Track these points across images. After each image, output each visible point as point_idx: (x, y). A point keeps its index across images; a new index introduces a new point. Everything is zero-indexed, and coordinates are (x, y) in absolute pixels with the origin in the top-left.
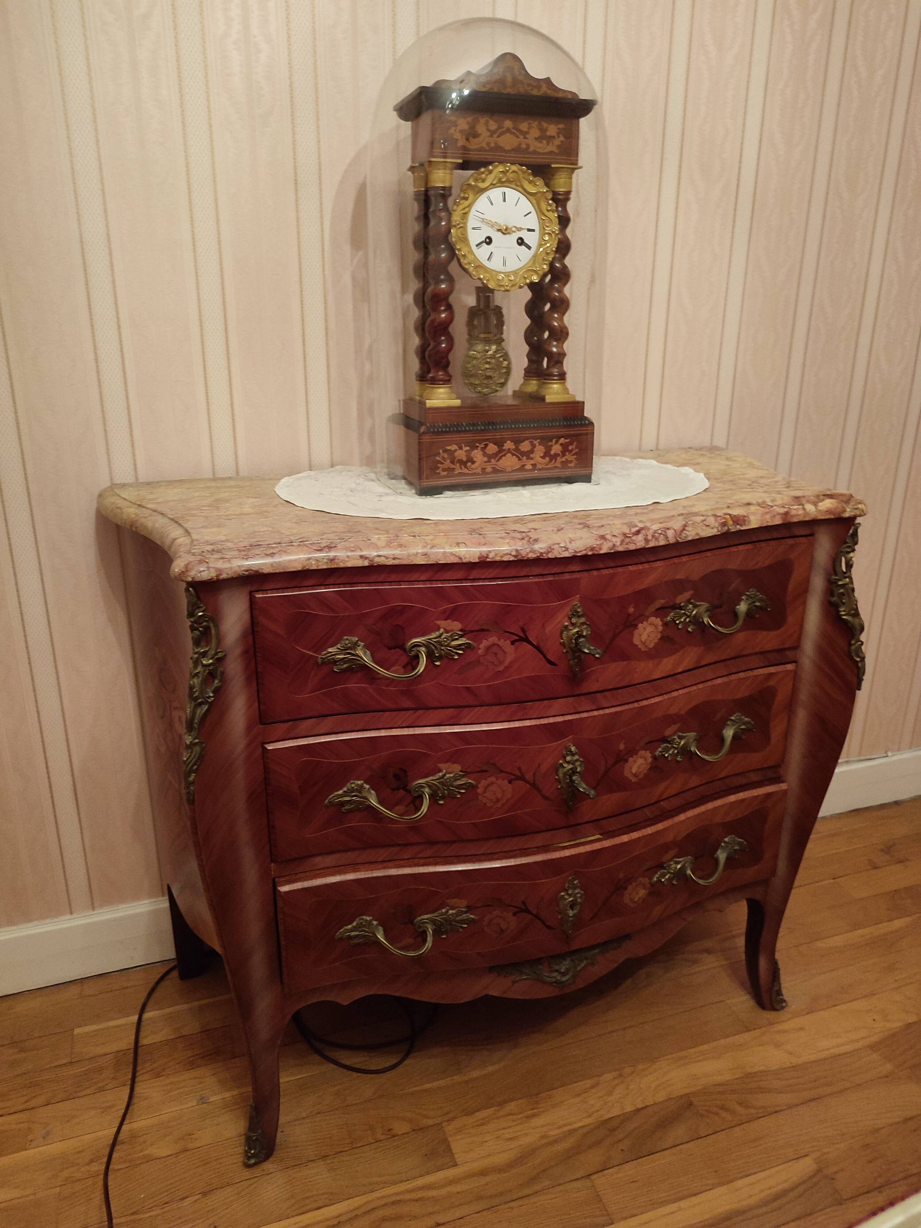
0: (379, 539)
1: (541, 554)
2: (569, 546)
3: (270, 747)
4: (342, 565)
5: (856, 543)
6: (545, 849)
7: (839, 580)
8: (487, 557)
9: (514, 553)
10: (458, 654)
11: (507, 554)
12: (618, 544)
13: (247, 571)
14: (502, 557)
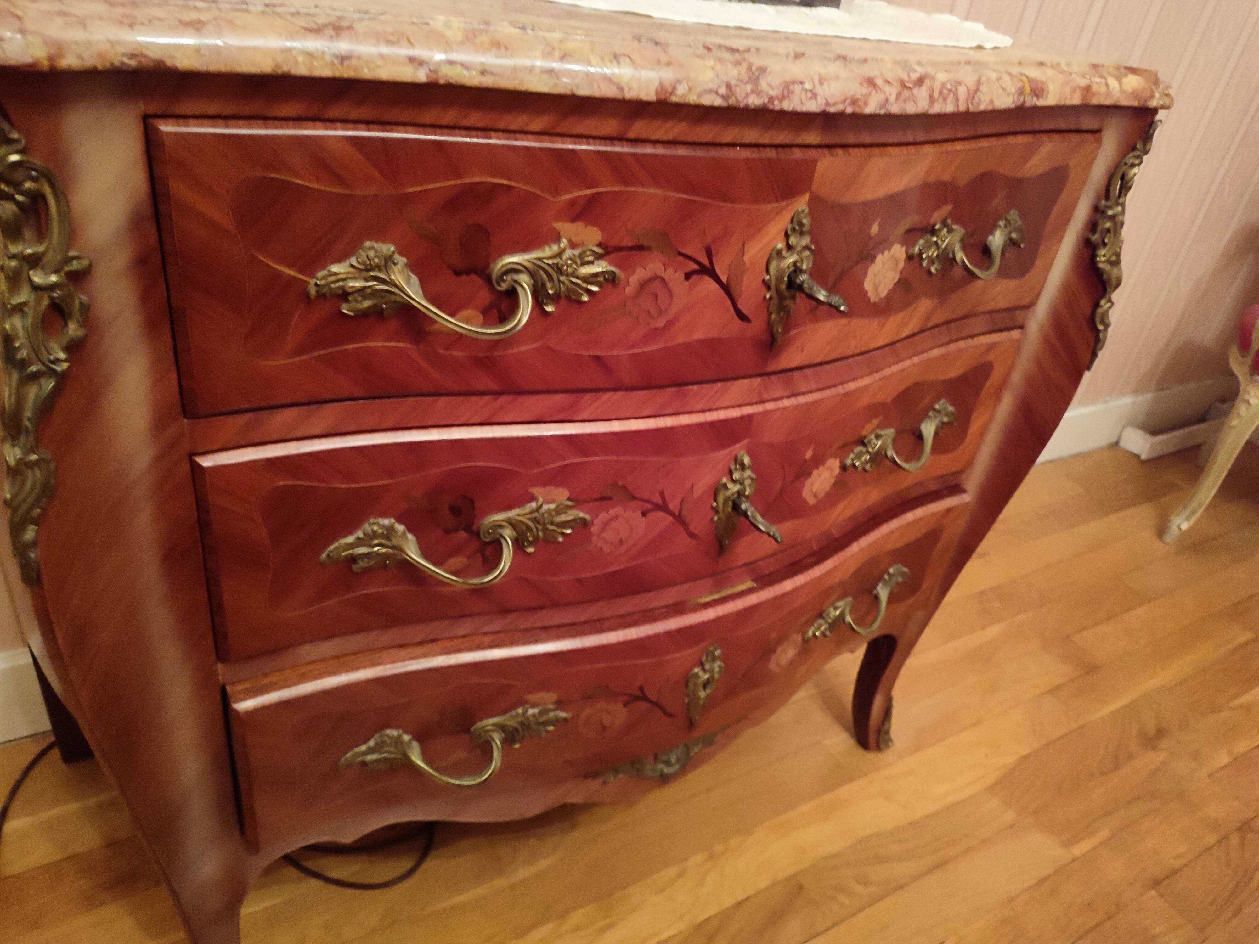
0: (448, 25)
1: (771, 99)
2: (819, 90)
3: (207, 462)
4: (366, 74)
5: (1146, 152)
6: (678, 609)
7: (1110, 208)
8: (672, 93)
9: (723, 90)
10: (589, 292)
11: (710, 91)
12: (892, 98)
13: (133, 56)
14: (699, 96)
